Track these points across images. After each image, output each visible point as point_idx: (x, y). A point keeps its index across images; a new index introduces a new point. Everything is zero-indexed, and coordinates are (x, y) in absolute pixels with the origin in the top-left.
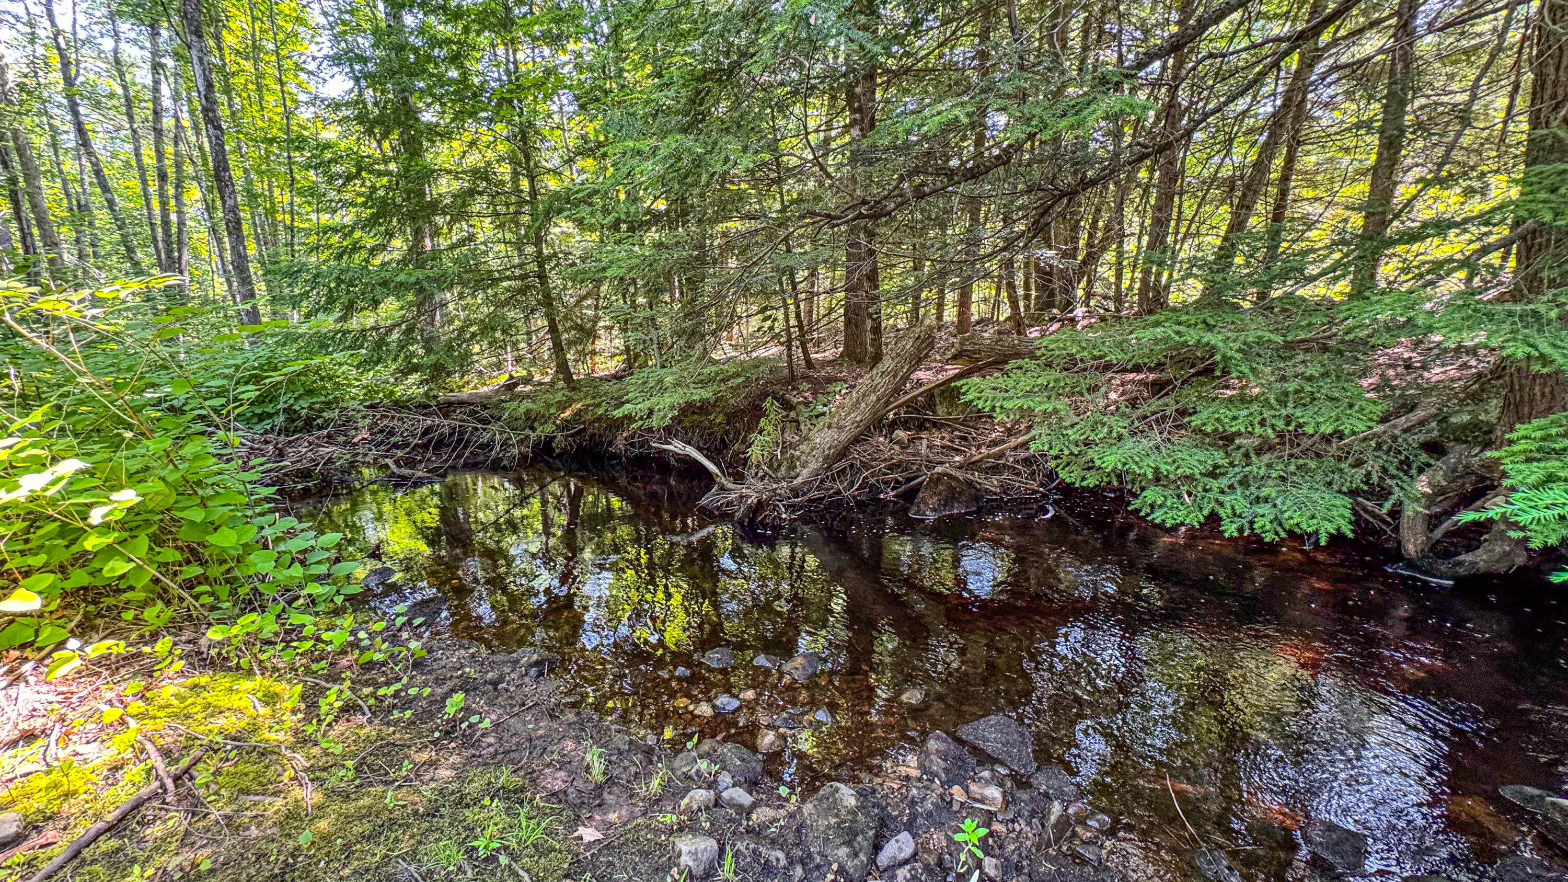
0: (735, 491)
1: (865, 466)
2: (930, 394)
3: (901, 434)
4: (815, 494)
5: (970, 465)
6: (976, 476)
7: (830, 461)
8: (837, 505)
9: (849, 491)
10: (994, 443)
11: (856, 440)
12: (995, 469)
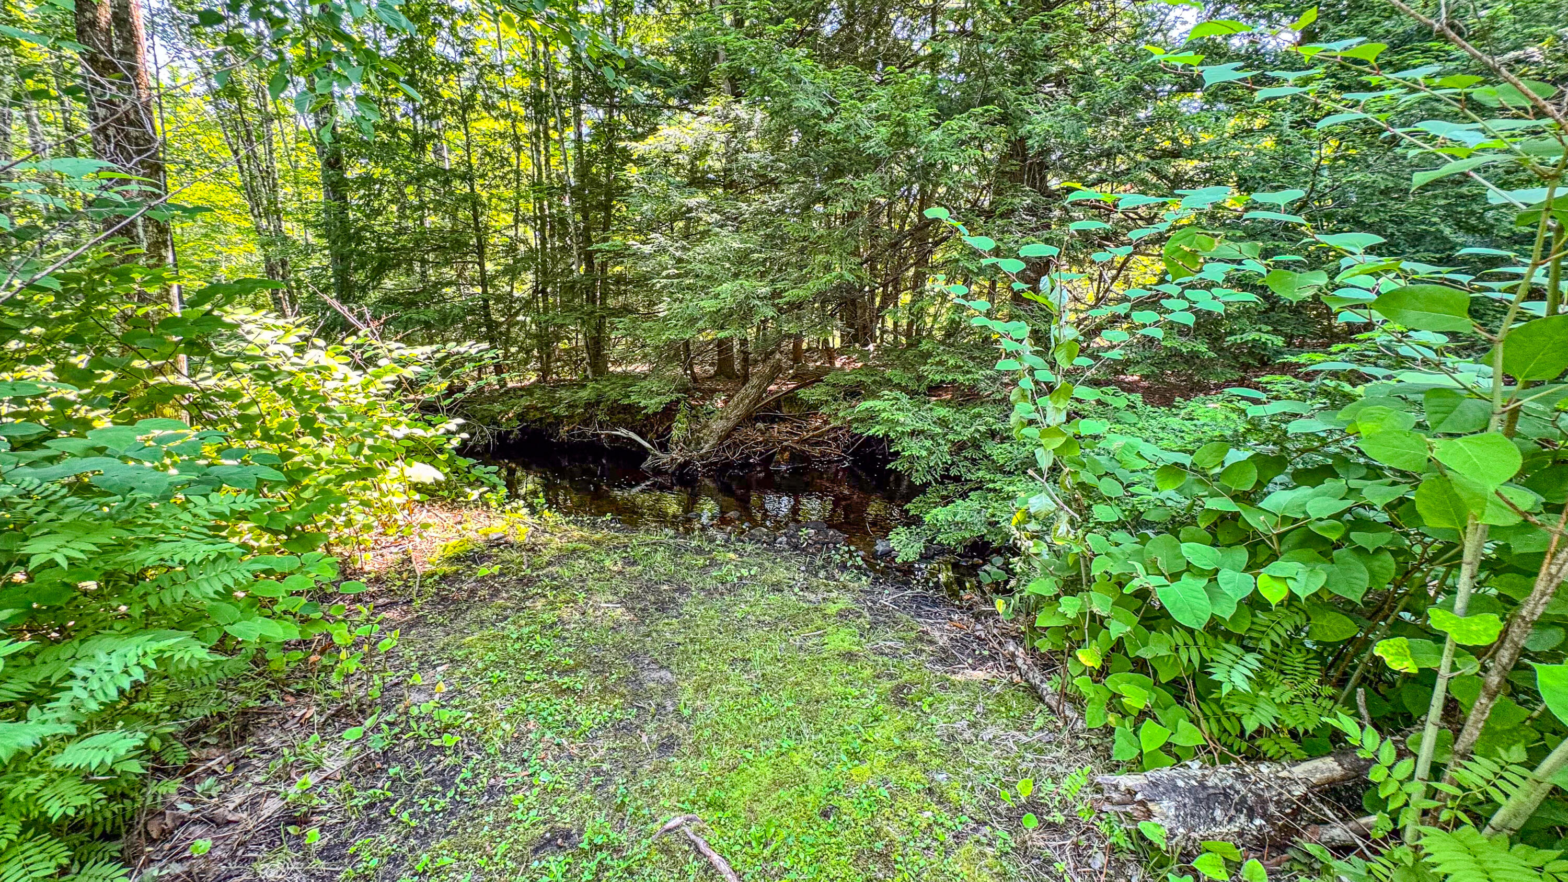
0: (665, 458)
1: (742, 443)
2: (777, 399)
3: (760, 425)
4: (713, 459)
5: (804, 441)
6: (806, 448)
7: (722, 439)
8: (728, 465)
9: (734, 456)
10: (817, 429)
11: (734, 429)
12: (818, 444)
